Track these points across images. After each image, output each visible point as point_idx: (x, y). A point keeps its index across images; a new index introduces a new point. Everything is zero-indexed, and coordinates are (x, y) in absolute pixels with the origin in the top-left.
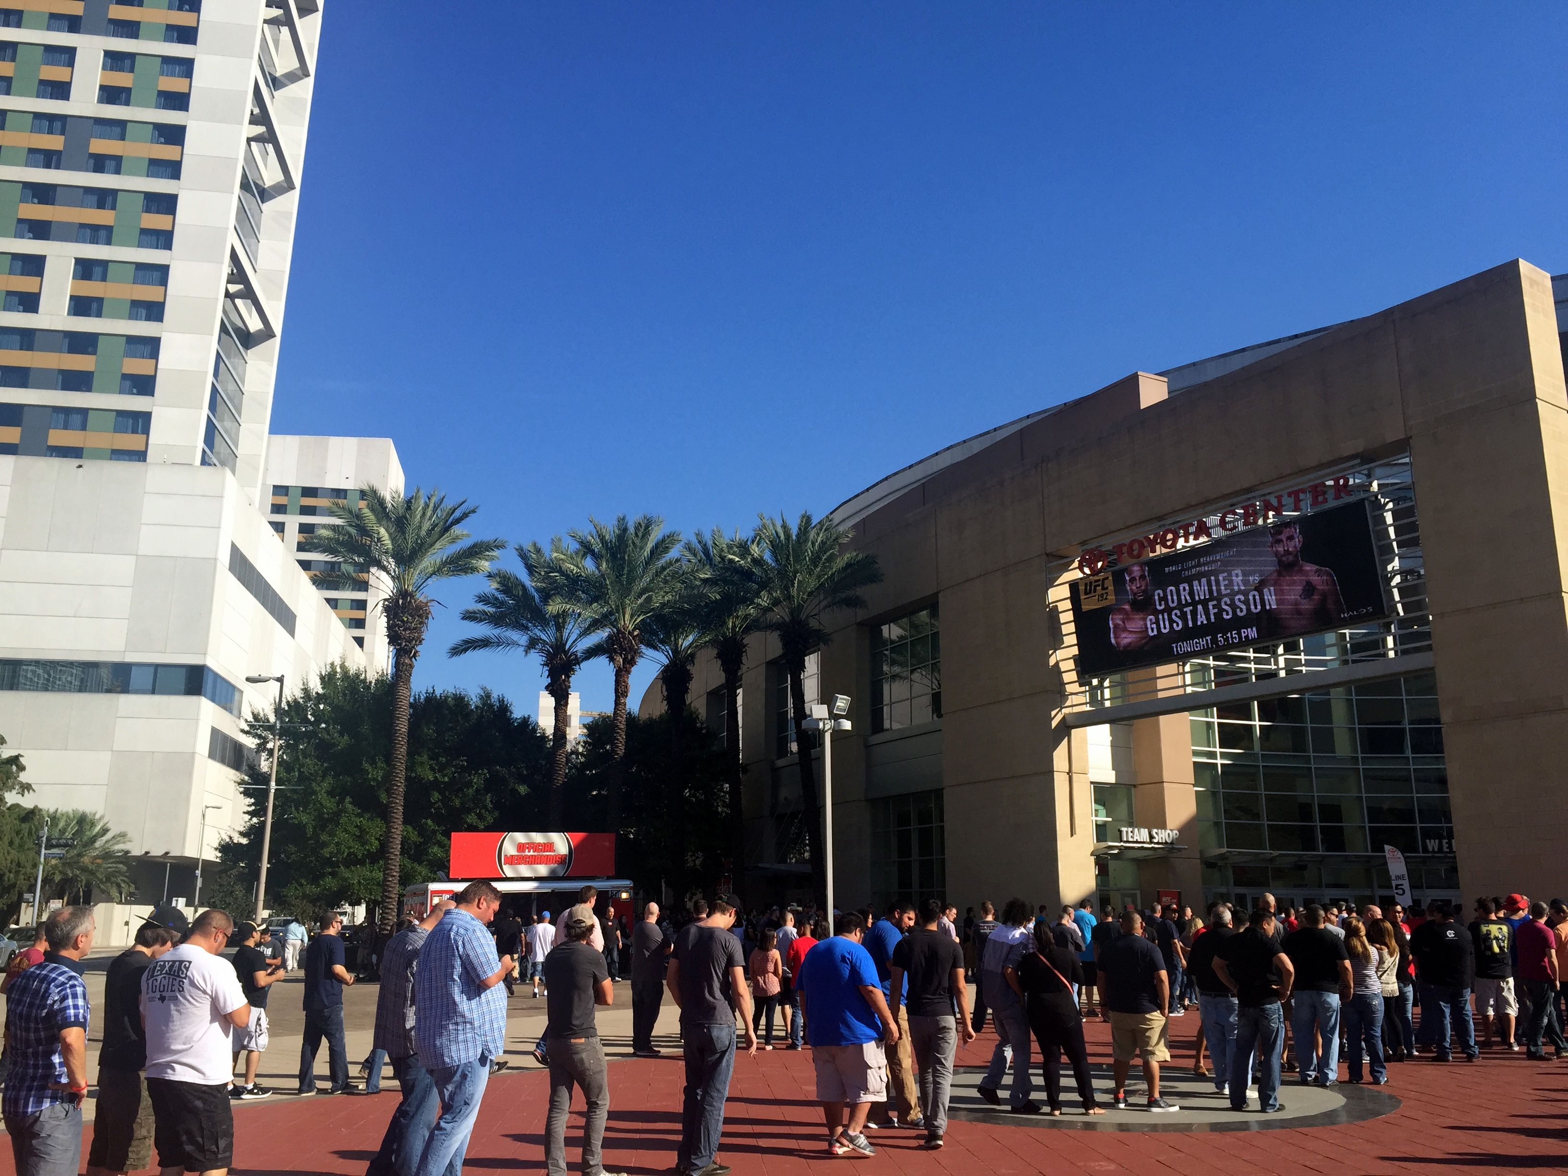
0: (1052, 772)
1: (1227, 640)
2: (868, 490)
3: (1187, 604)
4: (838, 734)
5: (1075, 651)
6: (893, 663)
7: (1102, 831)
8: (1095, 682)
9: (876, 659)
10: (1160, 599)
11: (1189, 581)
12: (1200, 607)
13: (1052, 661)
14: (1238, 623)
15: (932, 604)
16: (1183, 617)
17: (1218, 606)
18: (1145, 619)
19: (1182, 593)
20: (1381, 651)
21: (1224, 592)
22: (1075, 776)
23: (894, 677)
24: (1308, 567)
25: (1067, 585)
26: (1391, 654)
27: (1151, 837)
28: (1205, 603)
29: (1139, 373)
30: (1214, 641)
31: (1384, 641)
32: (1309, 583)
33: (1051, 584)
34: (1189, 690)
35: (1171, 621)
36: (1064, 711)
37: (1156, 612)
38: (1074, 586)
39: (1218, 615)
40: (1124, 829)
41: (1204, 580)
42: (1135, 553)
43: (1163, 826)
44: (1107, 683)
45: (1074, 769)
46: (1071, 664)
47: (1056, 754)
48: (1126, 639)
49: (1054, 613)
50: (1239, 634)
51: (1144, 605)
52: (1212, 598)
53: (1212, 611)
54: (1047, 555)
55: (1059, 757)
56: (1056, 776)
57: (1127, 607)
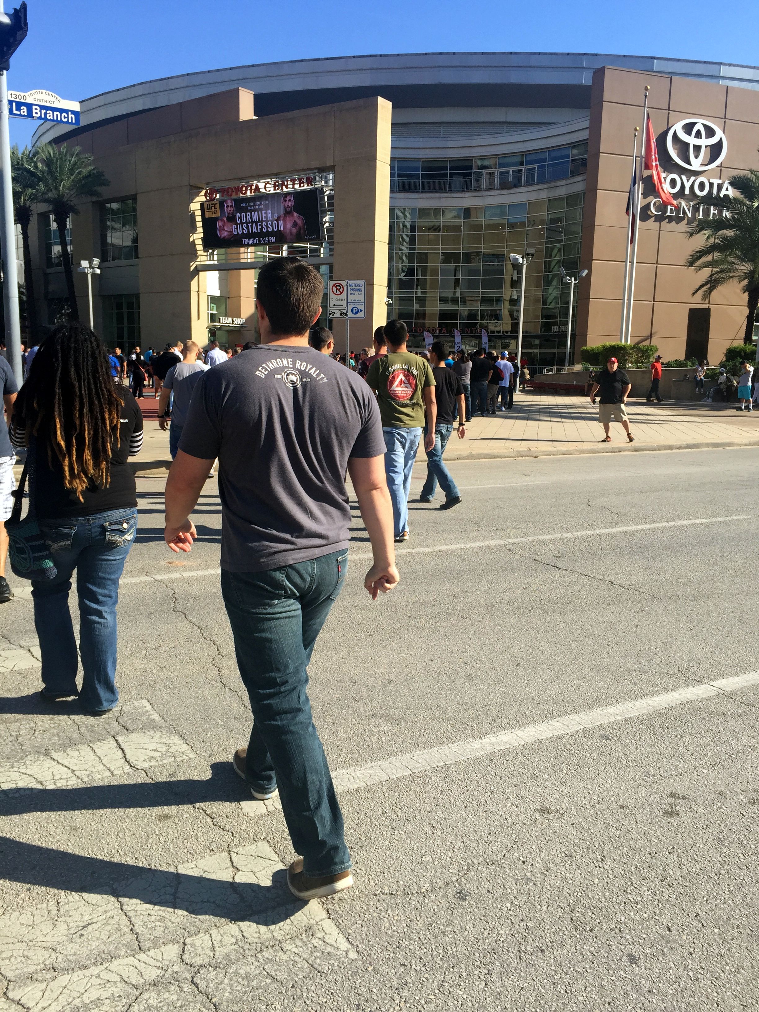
0: (190, 291)
1: (264, 241)
3: (249, 223)
5: (202, 235)
7: (213, 318)
8: (210, 251)
11: (251, 211)
12: (254, 224)
13: (191, 239)
14: (268, 234)
15: (134, 198)
16: (248, 227)
17: (261, 225)
18: (232, 226)
19: (248, 217)
21: (264, 219)
22: (200, 294)
24: (295, 214)
25: (199, 203)
26: (322, 256)
27: (233, 321)
28: (256, 223)
29: (240, 88)
30: (259, 240)
31: (320, 250)
32: (295, 221)
33: (191, 201)
34: (249, 260)
35: (243, 229)
36: (196, 263)
37: (237, 224)
38: (202, 205)
39: (261, 229)
40: (221, 318)
41: (256, 213)
42: (230, 193)
43: (239, 316)
44: (215, 253)
45: (200, 290)
46: (200, 242)
47: (192, 283)
48: (225, 234)
49: (193, 216)
50: (269, 239)
51: (232, 219)
52: (259, 221)
53: (259, 227)
54: (191, 186)
55: (194, 284)
56: (192, 293)
57: (225, 219)
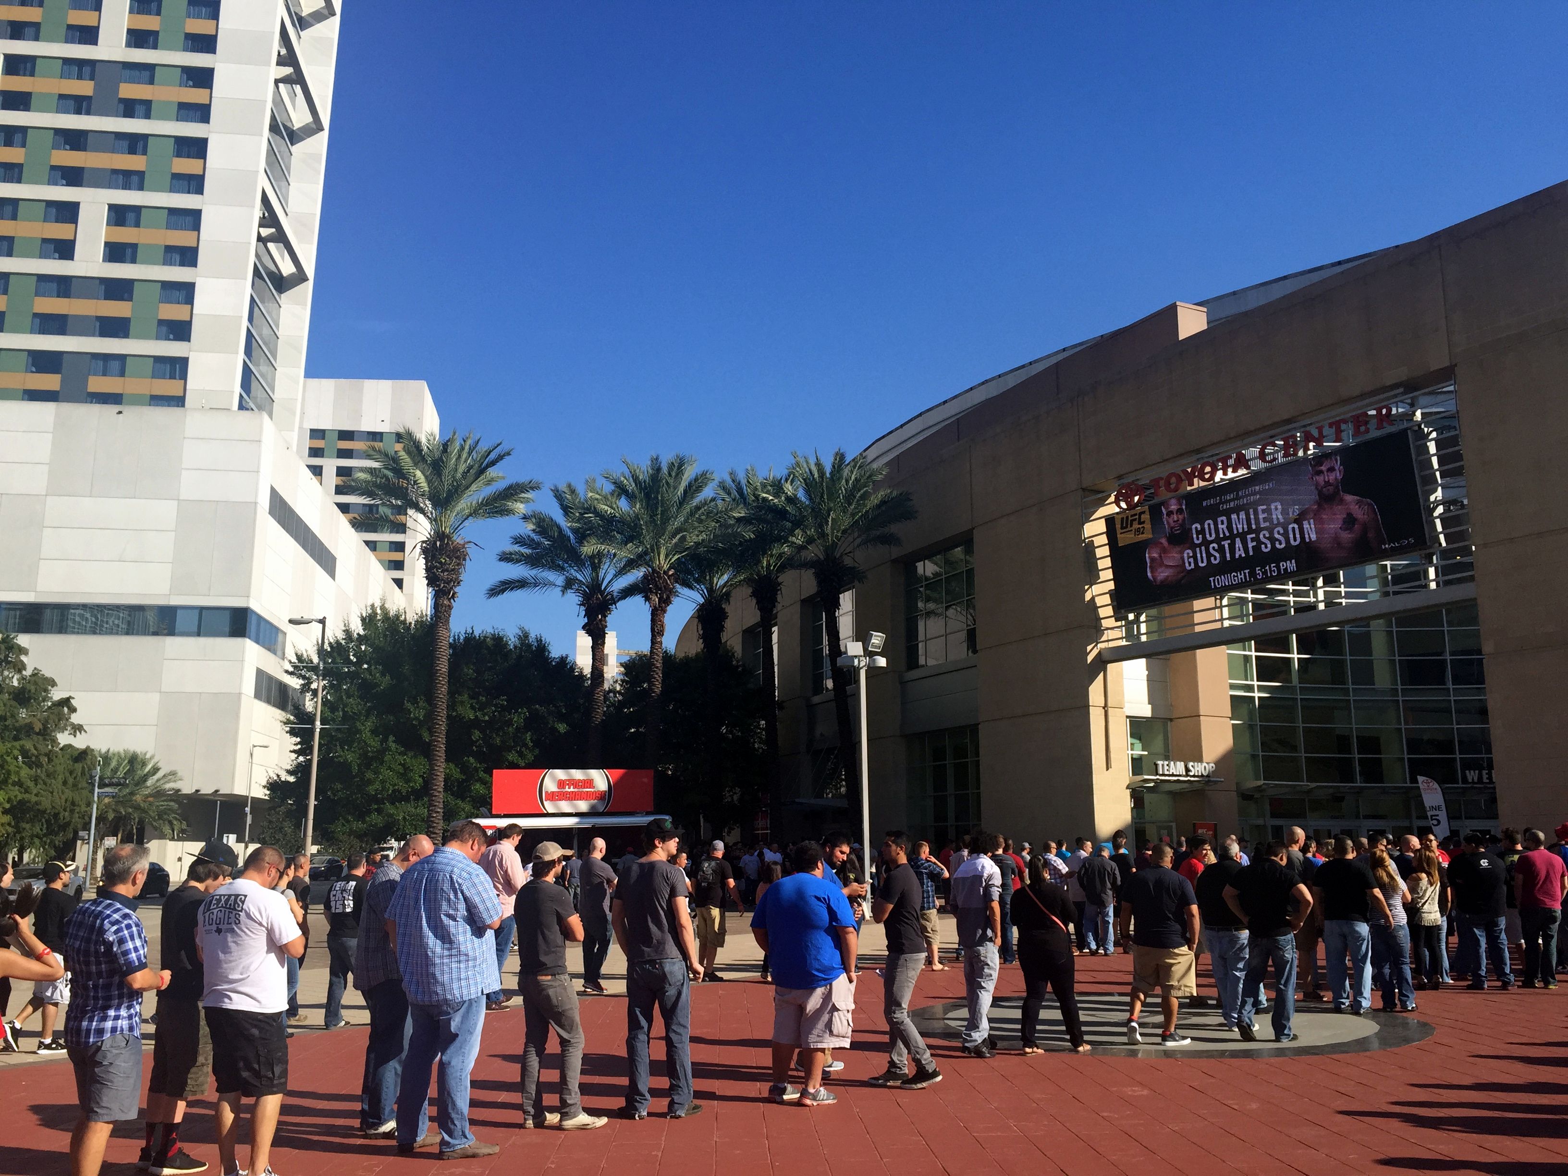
0: (1088, 707)
1: (1265, 573)
2: (902, 426)
3: (1225, 538)
4: (873, 671)
5: (1111, 585)
6: (928, 599)
7: (1137, 765)
8: (1131, 616)
9: (911, 597)
10: (1198, 533)
11: (1228, 513)
12: (1238, 540)
13: (1088, 596)
14: (1277, 556)
15: (966, 540)
16: (1221, 550)
17: (1256, 539)
18: (1182, 552)
19: (1220, 526)
20: (1423, 582)
21: (1263, 525)
22: (1110, 711)
23: (929, 614)
24: (1349, 498)
25: (1103, 520)
26: (1433, 585)
27: (1187, 770)
28: (1243, 536)
29: (1178, 303)
30: (1253, 574)
31: (1426, 573)
32: (1349, 515)
33: (1087, 518)
34: (1226, 624)
35: (1209, 555)
36: (1099, 645)
37: (1193, 547)
38: (1110, 520)
39: (1256, 549)
40: (1160, 763)
41: (1242, 515)
42: (1173, 486)
43: (1200, 759)
44: (1143, 618)
45: (1109, 705)
46: (1107, 599)
47: (1091, 689)
48: (1163, 574)
49: (1090, 548)
50: (1278, 567)
51: (1181, 538)
52: (1251, 532)
53: (1251, 545)
54: (1084, 489)
55: (1095, 691)
56: (1092, 710)
57: (1164, 541)
